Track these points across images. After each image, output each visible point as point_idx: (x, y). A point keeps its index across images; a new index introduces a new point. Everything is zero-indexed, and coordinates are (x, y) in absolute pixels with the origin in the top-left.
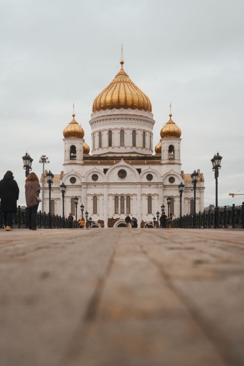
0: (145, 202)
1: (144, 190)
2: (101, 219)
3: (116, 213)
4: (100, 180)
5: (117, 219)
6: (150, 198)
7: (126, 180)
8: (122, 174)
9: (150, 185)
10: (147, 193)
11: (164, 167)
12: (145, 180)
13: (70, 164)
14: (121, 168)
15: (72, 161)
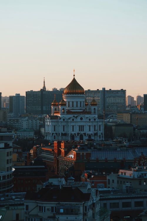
0: (88, 128)
1: (88, 124)
2: (75, 133)
3: (80, 131)
4: (75, 120)
5: (80, 133)
6: (90, 126)
7: (83, 121)
8: (81, 119)
9: (90, 122)
10: (89, 125)
11: (92, 115)
12: (88, 121)
13: (63, 114)
14: (81, 117)
15: (63, 113)
